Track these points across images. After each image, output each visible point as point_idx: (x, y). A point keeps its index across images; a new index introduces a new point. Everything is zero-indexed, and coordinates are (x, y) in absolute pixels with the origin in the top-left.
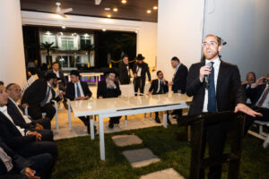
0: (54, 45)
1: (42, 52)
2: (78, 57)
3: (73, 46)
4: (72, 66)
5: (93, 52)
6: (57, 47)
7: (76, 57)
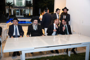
0: (12, 4)
1: (6, 7)
2: (25, 10)
3: (22, 4)
4: (21, 15)
5: (32, 8)
6: (14, 5)
7: (24, 10)
